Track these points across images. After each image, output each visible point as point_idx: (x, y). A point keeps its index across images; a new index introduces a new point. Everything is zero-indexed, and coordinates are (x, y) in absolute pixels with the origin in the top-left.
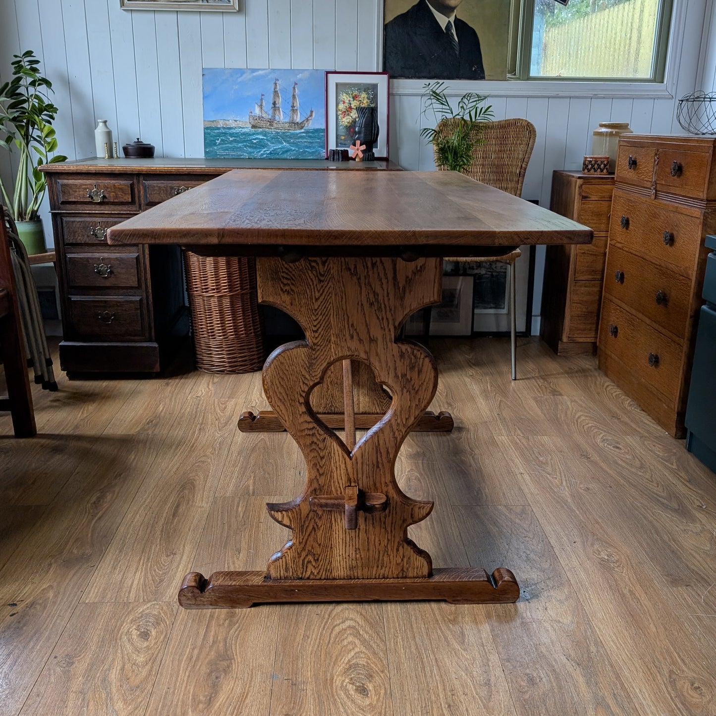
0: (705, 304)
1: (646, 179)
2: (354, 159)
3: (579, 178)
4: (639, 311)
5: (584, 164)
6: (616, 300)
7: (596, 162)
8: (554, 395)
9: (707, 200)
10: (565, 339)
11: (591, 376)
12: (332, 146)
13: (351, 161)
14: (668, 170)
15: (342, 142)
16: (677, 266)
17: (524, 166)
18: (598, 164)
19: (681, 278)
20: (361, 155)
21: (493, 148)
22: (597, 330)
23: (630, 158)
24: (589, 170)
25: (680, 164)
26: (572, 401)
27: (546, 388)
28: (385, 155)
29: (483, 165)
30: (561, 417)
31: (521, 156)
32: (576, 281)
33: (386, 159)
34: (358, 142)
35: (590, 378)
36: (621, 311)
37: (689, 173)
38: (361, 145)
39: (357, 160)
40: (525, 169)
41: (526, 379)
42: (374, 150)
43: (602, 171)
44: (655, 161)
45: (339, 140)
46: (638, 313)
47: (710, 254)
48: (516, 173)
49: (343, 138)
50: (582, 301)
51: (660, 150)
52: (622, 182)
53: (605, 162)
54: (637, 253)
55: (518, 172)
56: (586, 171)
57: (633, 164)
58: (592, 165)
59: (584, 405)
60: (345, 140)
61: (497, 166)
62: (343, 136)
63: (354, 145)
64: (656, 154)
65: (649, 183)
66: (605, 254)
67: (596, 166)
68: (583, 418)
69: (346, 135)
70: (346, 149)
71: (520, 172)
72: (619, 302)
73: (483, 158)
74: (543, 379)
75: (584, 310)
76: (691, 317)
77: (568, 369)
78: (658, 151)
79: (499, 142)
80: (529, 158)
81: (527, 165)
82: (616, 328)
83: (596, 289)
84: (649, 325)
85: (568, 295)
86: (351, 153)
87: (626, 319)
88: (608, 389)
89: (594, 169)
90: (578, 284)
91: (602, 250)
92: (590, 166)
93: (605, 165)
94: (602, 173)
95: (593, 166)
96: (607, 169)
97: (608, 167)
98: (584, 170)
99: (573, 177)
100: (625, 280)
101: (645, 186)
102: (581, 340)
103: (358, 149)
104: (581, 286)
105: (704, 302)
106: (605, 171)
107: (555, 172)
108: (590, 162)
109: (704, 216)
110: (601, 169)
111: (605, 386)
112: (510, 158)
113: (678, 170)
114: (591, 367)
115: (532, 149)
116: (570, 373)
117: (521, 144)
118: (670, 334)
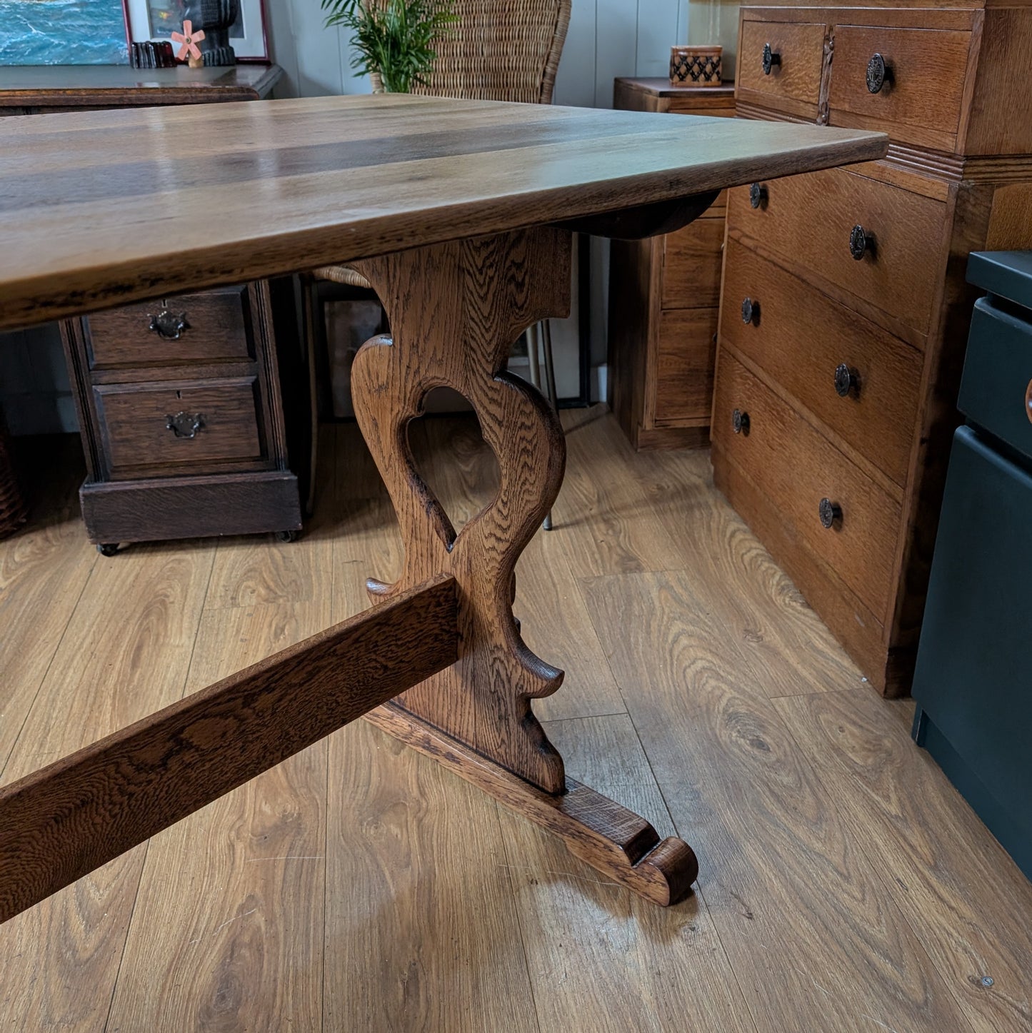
0: (962, 423)
1: (804, 98)
2: (185, 63)
3: (662, 94)
4: (793, 393)
5: (673, 64)
6: (744, 357)
7: (696, 59)
8: (624, 572)
9: (967, 158)
10: (648, 424)
11: (699, 506)
12: (142, 34)
13: (180, 68)
14: (858, 77)
15: (163, 24)
16: (885, 313)
17: (549, 70)
18: (699, 64)
19: (897, 342)
20: (197, 54)
21: (485, 33)
22: (709, 403)
23: (768, 49)
24: (682, 78)
25: (891, 62)
26: (661, 587)
27: (610, 548)
28: (260, 52)
29: (467, 70)
30: (637, 643)
31: (542, 50)
32: (665, 311)
33: (265, 63)
34: (188, 25)
35: (697, 513)
36: (755, 384)
37: (912, 83)
38: (195, 30)
39: (190, 64)
40: (553, 77)
41: (572, 524)
42: (233, 42)
43: (708, 78)
44: (824, 54)
45: (155, 21)
46: (792, 397)
47: (979, 301)
48: (533, 85)
49: (164, 15)
50: (678, 349)
51: (837, 28)
52: (750, 104)
53: (715, 60)
54: (786, 265)
55: (538, 84)
56: (676, 78)
57: (773, 62)
58: (687, 65)
59: (685, 597)
60: (168, 20)
61: (496, 72)
62: (164, 11)
63: (182, 30)
64: (827, 39)
65: (811, 108)
66: (720, 253)
67: (696, 68)
68: (684, 641)
69: (171, 8)
70: (167, 40)
71: (542, 85)
72: (751, 364)
73: (465, 55)
74: (606, 521)
75: (683, 366)
76: (923, 441)
77: (655, 490)
78: (831, 29)
79: (496, 20)
80: (559, 53)
81: (555, 69)
82: (746, 417)
83: (705, 325)
84: (817, 432)
85: (650, 338)
86: (178, 49)
87: (766, 402)
88: (733, 544)
89: (693, 74)
90: (669, 317)
91: (714, 246)
92: (683, 69)
93: (714, 66)
94: (709, 83)
95: (689, 68)
96: (718, 73)
97: (720, 69)
98: (672, 77)
99: (650, 92)
100: (762, 319)
101: (803, 113)
102: (680, 425)
103: (189, 41)
104: (675, 320)
105: (961, 421)
106: (714, 78)
107: (617, 80)
108: (684, 58)
109: (958, 197)
110: (705, 73)
111: (728, 534)
112: (521, 53)
113: (886, 78)
114: (699, 481)
115: (564, 33)
116: (658, 499)
117: (540, 23)
118: (870, 466)
